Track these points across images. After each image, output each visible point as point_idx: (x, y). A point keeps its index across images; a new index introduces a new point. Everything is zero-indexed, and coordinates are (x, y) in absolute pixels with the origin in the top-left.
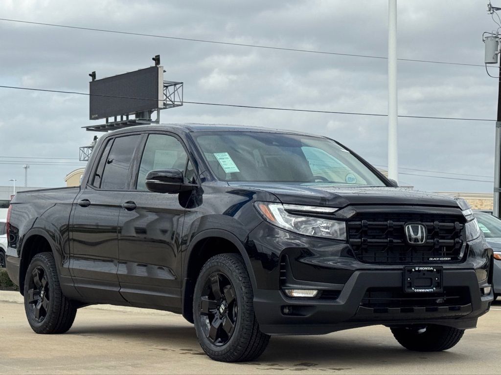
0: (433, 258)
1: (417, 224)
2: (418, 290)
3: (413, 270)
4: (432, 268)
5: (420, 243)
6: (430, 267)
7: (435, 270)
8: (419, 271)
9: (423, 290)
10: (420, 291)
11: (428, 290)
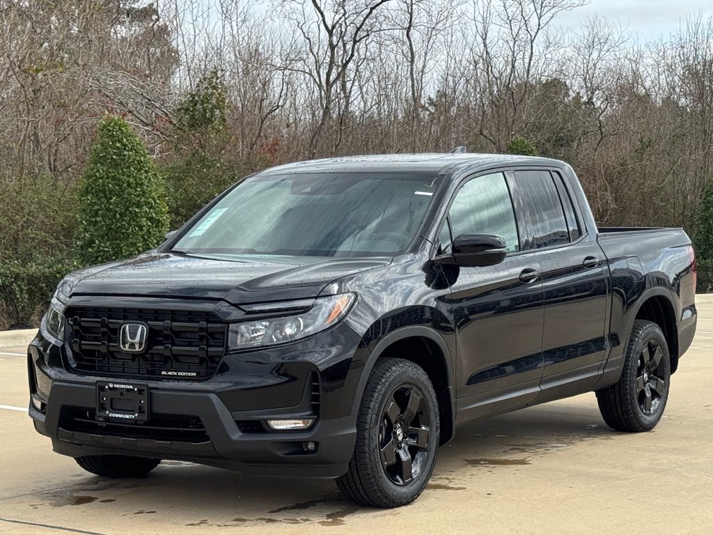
0: (167, 371)
1: (137, 323)
2: (114, 415)
3: (107, 387)
4: (131, 387)
5: (137, 349)
6: (129, 384)
7: (136, 389)
8: (114, 388)
9: (121, 416)
10: (117, 416)
11: (127, 416)
